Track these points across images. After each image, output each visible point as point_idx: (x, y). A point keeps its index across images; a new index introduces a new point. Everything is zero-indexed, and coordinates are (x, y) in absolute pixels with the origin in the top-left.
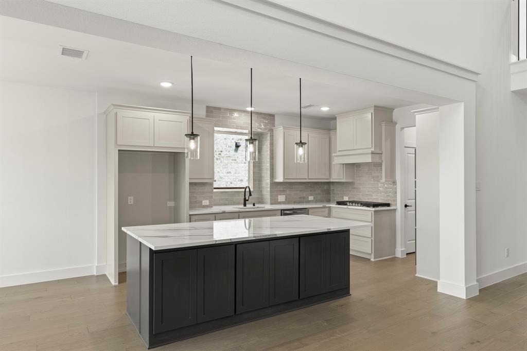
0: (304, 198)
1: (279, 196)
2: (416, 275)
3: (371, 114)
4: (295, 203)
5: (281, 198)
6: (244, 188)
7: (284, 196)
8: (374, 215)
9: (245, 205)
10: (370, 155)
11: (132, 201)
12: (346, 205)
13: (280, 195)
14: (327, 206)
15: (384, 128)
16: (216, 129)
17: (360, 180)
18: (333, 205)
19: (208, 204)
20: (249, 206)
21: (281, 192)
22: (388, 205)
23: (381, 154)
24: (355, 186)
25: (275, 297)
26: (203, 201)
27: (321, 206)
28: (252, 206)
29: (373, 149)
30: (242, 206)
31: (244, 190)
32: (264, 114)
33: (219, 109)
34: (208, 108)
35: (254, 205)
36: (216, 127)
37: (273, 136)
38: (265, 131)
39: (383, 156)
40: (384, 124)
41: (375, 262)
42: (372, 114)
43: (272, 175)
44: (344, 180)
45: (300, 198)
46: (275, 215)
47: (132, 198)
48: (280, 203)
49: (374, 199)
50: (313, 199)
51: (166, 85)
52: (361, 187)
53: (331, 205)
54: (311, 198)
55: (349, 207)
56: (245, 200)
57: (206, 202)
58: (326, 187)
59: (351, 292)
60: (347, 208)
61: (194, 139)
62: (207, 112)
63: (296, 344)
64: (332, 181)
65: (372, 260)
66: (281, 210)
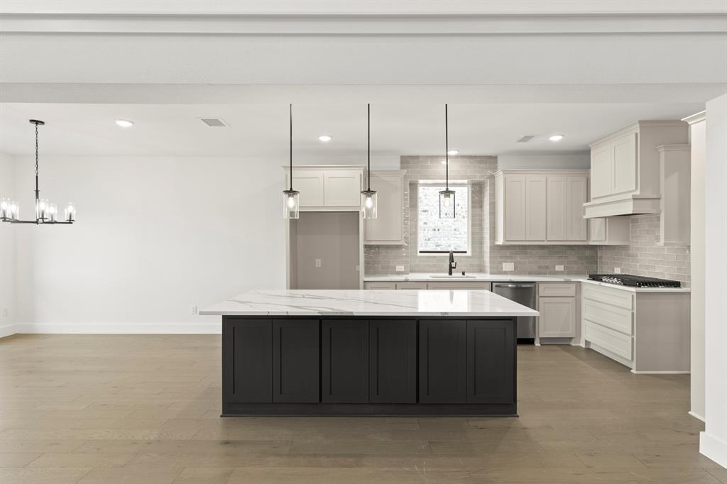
0: (547, 267)
1: (504, 264)
2: (689, 413)
3: (634, 135)
4: (530, 273)
5: (508, 266)
6: (448, 252)
7: (513, 264)
8: (637, 299)
9: (450, 273)
10: (631, 203)
11: (320, 263)
12: (601, 280)
13: (506, 262)
14: (574, 279)
15: (663, 154)
16: (421, 181)
17: (637, 242)
18: (584, 280)
19: (403, 270)
20: (457, 275)
21: (507, 259)
22: (677, 284)
23: (659, 199)
24: (631, 252)
25: (378, 394)
26: (397, 267)
27: (562, 280)
28: (461, 274)
29: (638, 193)
30: (448, 274)
31: (448, 254)
32: (480, 157)
33: (417, 157)
34: (402, 157)
35: (463, 274)
36: (421, 179)
37: (494, 184)
38: (482, 179)
39: (662, 202)
40: (663, 149)
41: (636, 375)
42: (636, 134)
43: (493, 236)
44: (606, 243)
45: (539, 267)
46: (482, 288)
47: (320, 260)
48: (506, 273)
49: (659, 273)
50: (563, 270)
51: (325, 139)
52: (639, 253)
53: (580, 280)
54: (559, 268)
55: (603, 284)
56: (451, 268)
57: (400, 268)
58: (588, 253)
59: (518, 413)
60: (600, 285)
61: (292, 196)
62: (402, 162)
63: (351, 460)
64: (591, 243)
65: (634, 371)
66: (492, 283)
